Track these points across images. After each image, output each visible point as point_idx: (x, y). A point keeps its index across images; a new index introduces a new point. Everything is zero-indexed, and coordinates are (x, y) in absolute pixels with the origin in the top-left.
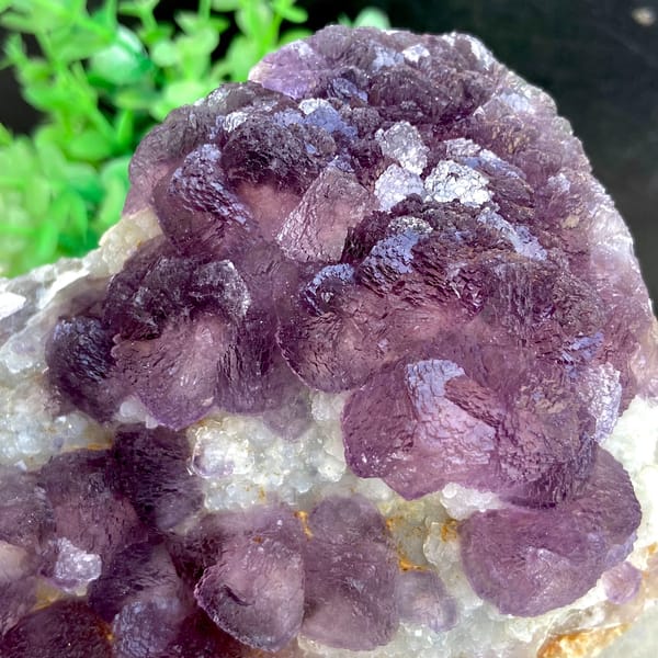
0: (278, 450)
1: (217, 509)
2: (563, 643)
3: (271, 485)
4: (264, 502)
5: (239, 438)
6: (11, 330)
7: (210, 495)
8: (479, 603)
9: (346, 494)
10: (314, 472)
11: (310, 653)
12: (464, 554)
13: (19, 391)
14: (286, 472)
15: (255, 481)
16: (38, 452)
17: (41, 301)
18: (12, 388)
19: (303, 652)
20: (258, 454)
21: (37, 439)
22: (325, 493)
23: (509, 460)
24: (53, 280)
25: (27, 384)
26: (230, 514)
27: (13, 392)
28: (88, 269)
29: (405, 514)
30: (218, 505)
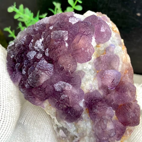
0: (87, 76)
1: (98, 87)
2: (114, 30)
3: (93, 77)
4: (96, 78)
5: (85, 83)
6: (67, 131)
7: (95, 88)
8: (110, 41)
9: (94, 64)
10: (90, 70)
11: (120, 69)
12: (102, 43)
13: (79, 127)
14: (90, 75)
15: (93, 80)
16: (90, 122)
17: (60, 126)
18: (78, 129)
19: (121, 71)
20: (88, 80)
21: (87, 122)
22: (94, 68)
24: (56, 124)
25: (77, 126)
26: (99, 84)
27: (79, 129)
28: (54, 117)
29: (96, 54)
30: (97, 87)
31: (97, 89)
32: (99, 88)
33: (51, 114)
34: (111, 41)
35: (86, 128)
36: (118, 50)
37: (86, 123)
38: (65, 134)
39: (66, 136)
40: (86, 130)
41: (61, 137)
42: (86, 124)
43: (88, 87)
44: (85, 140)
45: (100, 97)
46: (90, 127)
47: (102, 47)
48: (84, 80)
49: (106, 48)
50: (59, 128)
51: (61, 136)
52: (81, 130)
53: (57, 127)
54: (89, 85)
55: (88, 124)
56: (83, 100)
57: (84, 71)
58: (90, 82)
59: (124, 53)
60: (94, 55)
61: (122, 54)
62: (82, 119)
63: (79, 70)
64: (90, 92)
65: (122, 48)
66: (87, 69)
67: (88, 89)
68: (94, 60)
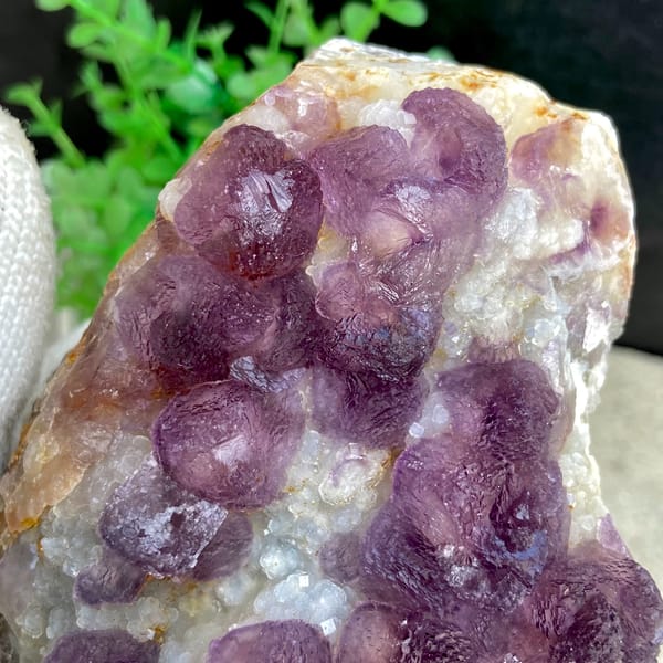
31: (312, 435)
33: (583, 453)
34: (71, 613)
35: (490, 294)
36: (71, 546)
37: (473, 314)
38: (585, 322)
39: (590, 310)
40: (496, 284)
41: (610, 317)
42: (481, 311)
43: (352, 477)
44: (534, 241)
45: (322, 382)
46: (471, 285)
48: (350, 520)
49: (127, 599)
50: (585, 358)
51: (607, 322)
52: (518, 299)
53: (591, 367)
54: (343, 482)
55: (475, 304)
56: (415, 431)
57: (317, 563)
58: (326, 490)
59: (48, 508)
60: (207, 600)
61: (65, 513)
62: (475, 341)
63: (339, 585)
64: (360, 449)
65: (41, 537)
66: (293, 563)
67: (359, 468)
68: (228, 578)
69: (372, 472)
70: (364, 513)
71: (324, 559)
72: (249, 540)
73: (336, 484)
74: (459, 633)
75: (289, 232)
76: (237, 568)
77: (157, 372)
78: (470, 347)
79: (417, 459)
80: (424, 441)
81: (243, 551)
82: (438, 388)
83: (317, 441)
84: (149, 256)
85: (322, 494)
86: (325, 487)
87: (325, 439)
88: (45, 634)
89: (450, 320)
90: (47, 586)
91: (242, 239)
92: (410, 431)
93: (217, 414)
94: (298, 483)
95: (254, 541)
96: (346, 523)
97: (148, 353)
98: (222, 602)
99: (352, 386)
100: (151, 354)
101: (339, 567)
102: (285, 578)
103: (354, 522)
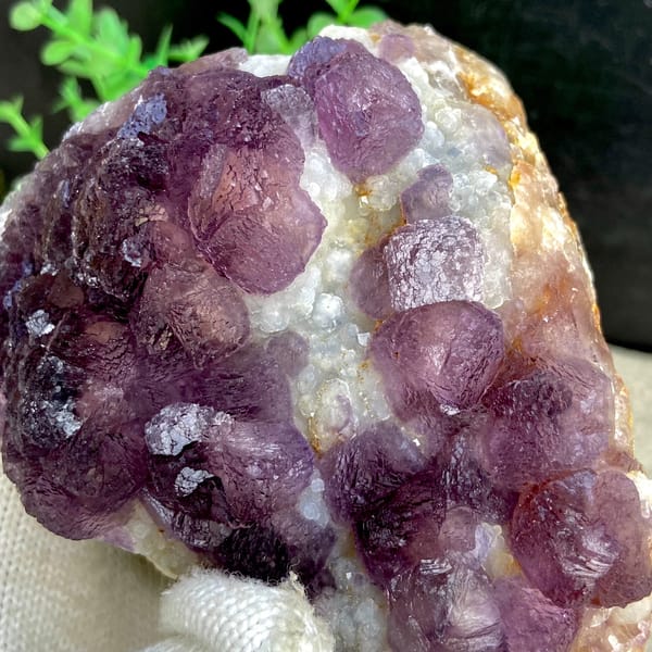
1: (386, 406)
2: (476, 92)
3: (356, 360)
4: (368, 361)
7: (376, 416)
8: (419, 152)
9: (351, 289)
14: (343, 349)
15: (355, 374)
16: (371, 600)
19: (505, 301)
20: (333, 374)
21: (359, 603)
22: (354, 309)
23: (255, 132)
26: (389, 393)
29: (362, 235)
30: (382, 406)
31: (386, 415)
32: (398, 413)
34: (434, 152)
35: (356, 632)
36: (475, 193)
37: (354, 606)
40: (358, 645)
43: (333, 414)
45: (413, 456)
46: (376, 628)
47: (382, 191)
48: (306, 382)
49: (405, 195)
54: (336, 403)
55: (360, 615)
56: (317, 484)
57: (301, 333)
58: (341, 387)
59: (514, 202)
60: (350, 240)
61: (500, 210)
62: (334, 587)
63: (274, 333)
64: (345, 437)
65: (499, 180)
66: (318, 318)
67: (333, 423)
68: (351, 268)
69: (321, 428)
70: (301, 395)
71: (301, 341)
72: (361, 306)
73: (339, 398)
74: (168, 379)
75: (544, 549)
76: (351, 280)
77: (533, 360)
78: (333, 579)
79: (302, 469)
80: (307, 484)
81: (359, 295)
82: (329, 529)
83: (379, 414)
84: (618, 434)
85: (342, 382)
86: (345, 388)
87: (374, 421)
88: (433, 120)
89: (366, 586)
90: (463, 151)
91: (572, 512)
92: (322, 481)
93: (469, 374)
94: (364, 375)
95: (357, 309)
96: (307, 377)
97: (553, 367)
98: (339, 248)
99: (392, 477)
100: (550, 369)
101: (286, 345)
102: (314, 305)
103: (302, 383)
